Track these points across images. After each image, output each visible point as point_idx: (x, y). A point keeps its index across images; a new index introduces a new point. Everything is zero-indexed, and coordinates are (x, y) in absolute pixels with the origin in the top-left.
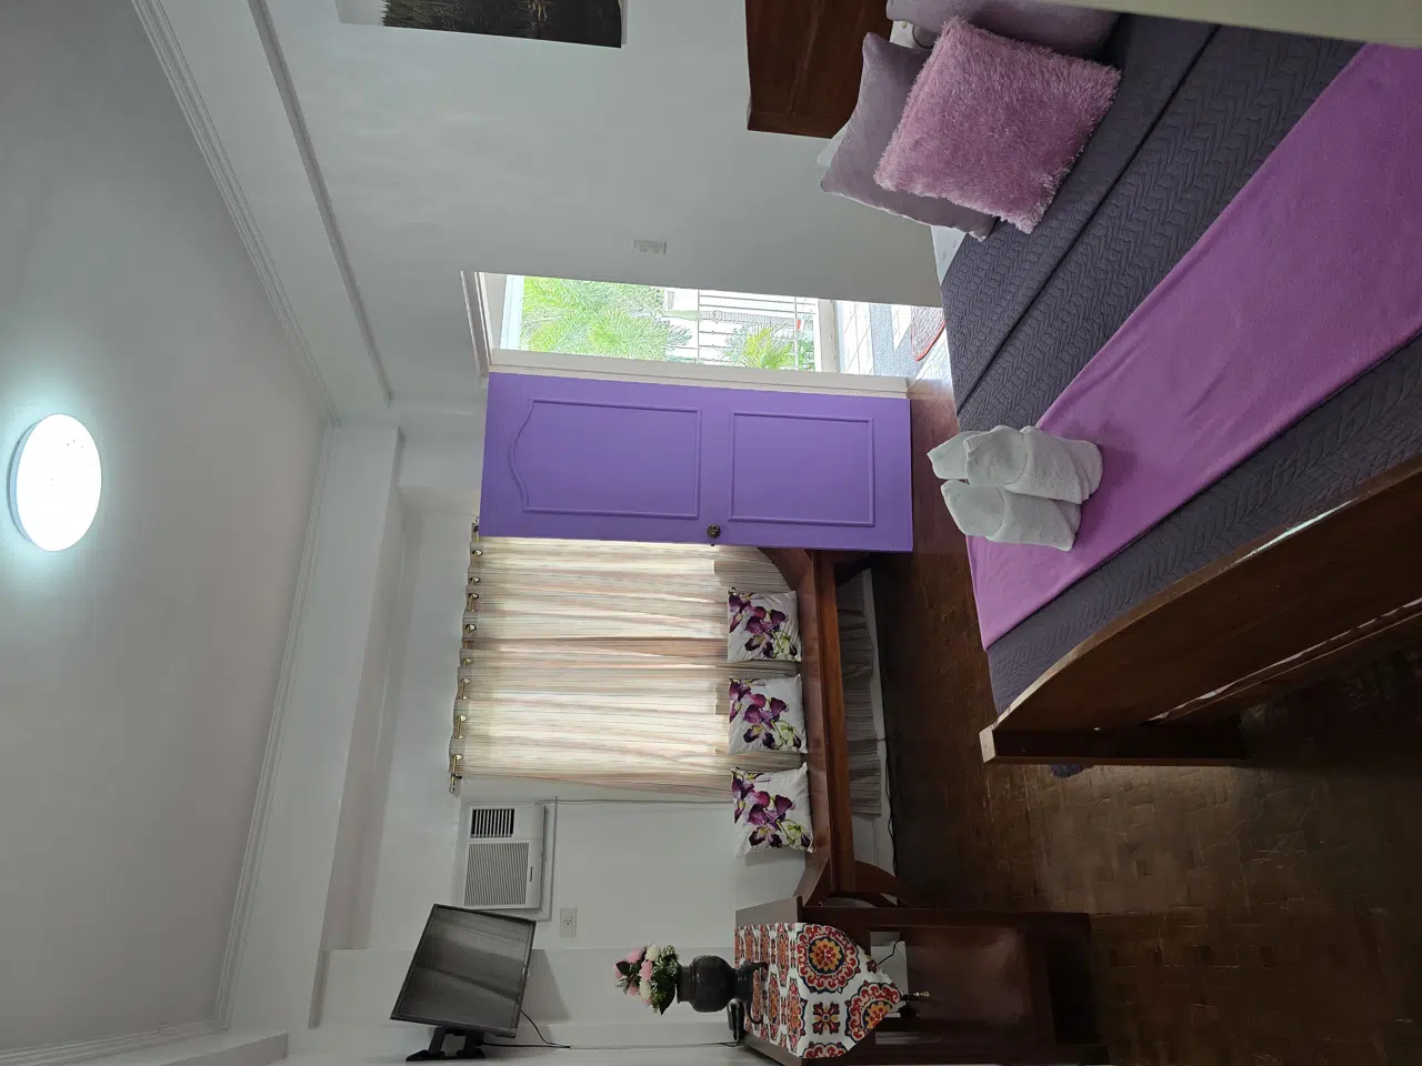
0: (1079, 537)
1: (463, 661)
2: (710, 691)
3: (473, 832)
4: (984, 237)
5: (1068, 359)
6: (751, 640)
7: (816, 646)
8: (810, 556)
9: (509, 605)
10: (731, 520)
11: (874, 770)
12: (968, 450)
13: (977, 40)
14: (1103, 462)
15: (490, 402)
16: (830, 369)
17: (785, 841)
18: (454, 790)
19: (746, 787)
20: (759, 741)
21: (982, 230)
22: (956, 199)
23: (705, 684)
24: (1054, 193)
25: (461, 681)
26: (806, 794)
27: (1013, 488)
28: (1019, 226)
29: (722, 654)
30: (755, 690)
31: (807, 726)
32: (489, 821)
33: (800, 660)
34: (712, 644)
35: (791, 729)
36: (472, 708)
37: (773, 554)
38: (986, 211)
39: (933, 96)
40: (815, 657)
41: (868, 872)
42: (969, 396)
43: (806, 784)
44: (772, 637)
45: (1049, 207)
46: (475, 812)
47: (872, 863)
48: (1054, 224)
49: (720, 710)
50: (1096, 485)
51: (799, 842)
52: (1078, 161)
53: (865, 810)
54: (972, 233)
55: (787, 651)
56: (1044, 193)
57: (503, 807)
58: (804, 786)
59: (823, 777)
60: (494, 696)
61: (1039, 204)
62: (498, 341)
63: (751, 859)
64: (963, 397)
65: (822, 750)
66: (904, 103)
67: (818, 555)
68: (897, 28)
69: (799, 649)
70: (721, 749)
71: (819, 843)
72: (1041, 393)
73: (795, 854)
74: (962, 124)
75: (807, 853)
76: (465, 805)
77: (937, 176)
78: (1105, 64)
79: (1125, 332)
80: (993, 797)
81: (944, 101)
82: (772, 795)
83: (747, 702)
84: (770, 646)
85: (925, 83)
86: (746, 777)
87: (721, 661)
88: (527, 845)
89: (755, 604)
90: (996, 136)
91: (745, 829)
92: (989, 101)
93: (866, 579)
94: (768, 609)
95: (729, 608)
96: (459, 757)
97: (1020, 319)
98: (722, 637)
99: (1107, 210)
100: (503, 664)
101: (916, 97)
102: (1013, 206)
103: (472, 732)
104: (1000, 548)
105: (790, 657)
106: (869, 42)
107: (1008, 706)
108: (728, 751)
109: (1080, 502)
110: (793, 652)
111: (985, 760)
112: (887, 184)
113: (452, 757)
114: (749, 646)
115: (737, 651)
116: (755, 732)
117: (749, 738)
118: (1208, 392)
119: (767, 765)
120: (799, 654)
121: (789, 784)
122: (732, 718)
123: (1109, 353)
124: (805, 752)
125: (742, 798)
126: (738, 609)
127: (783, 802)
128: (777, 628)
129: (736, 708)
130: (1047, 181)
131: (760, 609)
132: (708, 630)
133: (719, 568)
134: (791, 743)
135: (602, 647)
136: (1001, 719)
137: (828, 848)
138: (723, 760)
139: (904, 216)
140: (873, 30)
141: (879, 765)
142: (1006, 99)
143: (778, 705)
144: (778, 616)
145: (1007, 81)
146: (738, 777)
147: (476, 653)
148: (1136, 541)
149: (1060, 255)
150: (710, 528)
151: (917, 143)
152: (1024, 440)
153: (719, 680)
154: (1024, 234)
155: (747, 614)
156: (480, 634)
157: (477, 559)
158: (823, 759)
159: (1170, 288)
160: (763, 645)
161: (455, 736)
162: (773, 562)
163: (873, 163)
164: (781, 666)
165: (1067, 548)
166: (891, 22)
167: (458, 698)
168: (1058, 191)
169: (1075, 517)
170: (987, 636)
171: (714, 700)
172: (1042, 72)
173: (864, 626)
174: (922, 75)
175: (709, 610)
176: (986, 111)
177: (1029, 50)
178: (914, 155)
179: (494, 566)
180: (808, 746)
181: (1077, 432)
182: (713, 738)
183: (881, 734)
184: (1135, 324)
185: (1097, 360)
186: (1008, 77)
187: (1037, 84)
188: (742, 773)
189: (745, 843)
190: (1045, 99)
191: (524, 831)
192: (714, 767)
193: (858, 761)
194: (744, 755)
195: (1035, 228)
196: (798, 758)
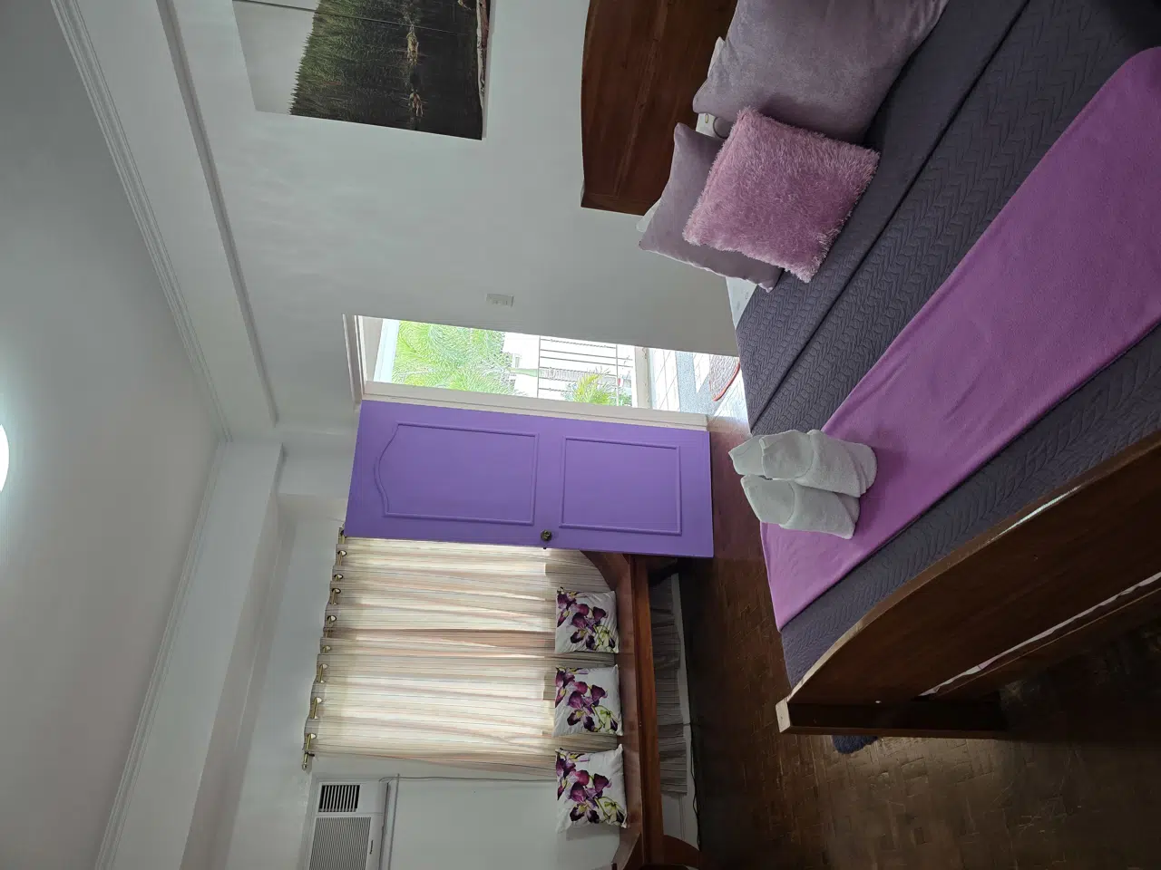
0: (859, 526)
1: (323, 648)
2: (538, 679)
3: (321, 807)
4: (771, 288)
5: (843, 378)
6: (576, 634)
7: (632, 640)
8: (627, 560)
9: (366, 600)
10: (561, 527)
11: (679, 753)
12: (763, 447)
13: (766, 125)
14: (877, 463)
15: (361, 425)
16: (645, 406)
17: (602, 817)
18: (306, 767)
19: (569, 766)
20: (580, 725)
21: (770, 282)
22: (749, 252)
23: (533, 672)
24: (827, 249)
25: (319, 666)
26: (621, 774)
27: (802, 481)
28: (800, 276)
29: (551, 646)
30: (578, 678)
31: (623, 711)
32: (337, 796)
33: (617, 652)
34: (540, 637)
35: (608, 714)
36: (328, 690)
37: (595, 557)
38: (774, 263)
39: (731, 169)
40: (631, 650)
41: (676, 845)
42: (761, 415)
43: (621, 764)
44: (594, 631)
45: (824, 261)
46: (323, 787)
47: (680, 838)
48: (828, 273)
49: (547, 696)
50: (871, 480)
51: (614, 818)
52: (846, 223)
53: (672, 789)
54: (761, 285)
55: (606, 644)
56: (820, 249)
57: (349, 783)
58: (620, 765)
59: (636, 757)
60: (349, 680)
61: (815, 258)
62: (372, 373)
63: (571, 834)
64: (756, 416)
65: (636, 733)
66: (706, 175)
67: (633, 558)
68: (702, 119)
69: (617, 643)
70: (547, 731)
71: (632, 819)
72: (821, 409)
73: (610, 830)
74: (753, 191)
75: (621, 829)
76: (316, 779)
77: (734, 233)
78: (868, 148)
79: (891, 354)
80: (786, 774)
81: (739, 172)
82: (591, 774)
83: (571, 688)
84: (591, 638)
85: (724, 157)
86: (568, 758)
87: (550, 652)
88: (369, 820)
89: (580, 601)
90: (781, 201)
91: (566, 805)
92: (775, 172)
93: (674, 582)
94: (591, 606)
95: (558, 605)
96: (313, 736)
97: (803, 350)
98: (549, 631)
99: (872, 259)
100: (357, 652)
101: (717, 170)
102: (795, 258)
103: (326, 713)
104: (792, 535)
105: (609, 650)
106: (679, 130)
107: (801, 679)
108: (553, 732)
109: (859, 496)
110: (612, 645)
111: (781, 731)
112: (693, 239)
113: (307, 735)
114: (574, 639)
115: (563, 643)
116: (577, 716)
117: (571, 721)
118: (964, 398)
119: (589, 746)
120: (617, 647)
121: (605, 763)
122: (557, 703)
123: (877, 372)
124: (621, 734)
125: (565, 776)
126: (565, 606)
127: (601, 781)
128: (598, 624)
129: (562, 693)
130: (822, 239)
131: (584, 606)
132: (539, 624)
133: (550, 571)
134: (608, 726)
135: (443, 638)
136: (795, 690)
137: (640, 824)
138: (549, 742)
139: (707, 269)
140: (682, 122)
141: (685, 747)
142: (789, 171)
143: (598, 691)
144: (599, 613)
145: (789, 158)
146: (562, 757)
147: (336, 642)
148: (908, 527)
149: (834, 297)
150: (543, 533)
151: (718, 206)
152: (810, 440)
153: (547, 669)
154: (804, 283)
155: (573, 611)
156: (339, 624)
157: (341, 558)
158: (636, 740)
159: (927, 315)
160: (586, 638)
161: (311, 717)
162: (597, 566)
163: (682, 224)
164: (601, 657)
165: (848, 536)
166: (698, 115)
167: (317, 681)
168: (831, 248)
169: (855, 508)
170: (780, 620)
171: (542, 687)
172: (817, 151)
173: (672, 623)
174: (721, 153)
175: (540, 607)
176: (773, 180)
177: (806, 134)
178: (715, 215)
179: (356, 565)
180: (623, 729)
181: (853, 437)
182: (537, 720)
183: (687, 720)
184: (898, 347)
185: (867, 379)
186: (791, 154)
187: (813, 161)
188: (565, 753)
189: (566, 818)
190: (820, 172)
191: (367, 806)
192: (539, 748)
193: (665, 744)
194: (568, 737)
195: (813, 278)
196: (615, 741)
